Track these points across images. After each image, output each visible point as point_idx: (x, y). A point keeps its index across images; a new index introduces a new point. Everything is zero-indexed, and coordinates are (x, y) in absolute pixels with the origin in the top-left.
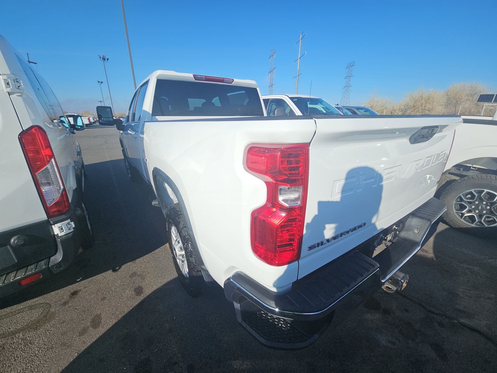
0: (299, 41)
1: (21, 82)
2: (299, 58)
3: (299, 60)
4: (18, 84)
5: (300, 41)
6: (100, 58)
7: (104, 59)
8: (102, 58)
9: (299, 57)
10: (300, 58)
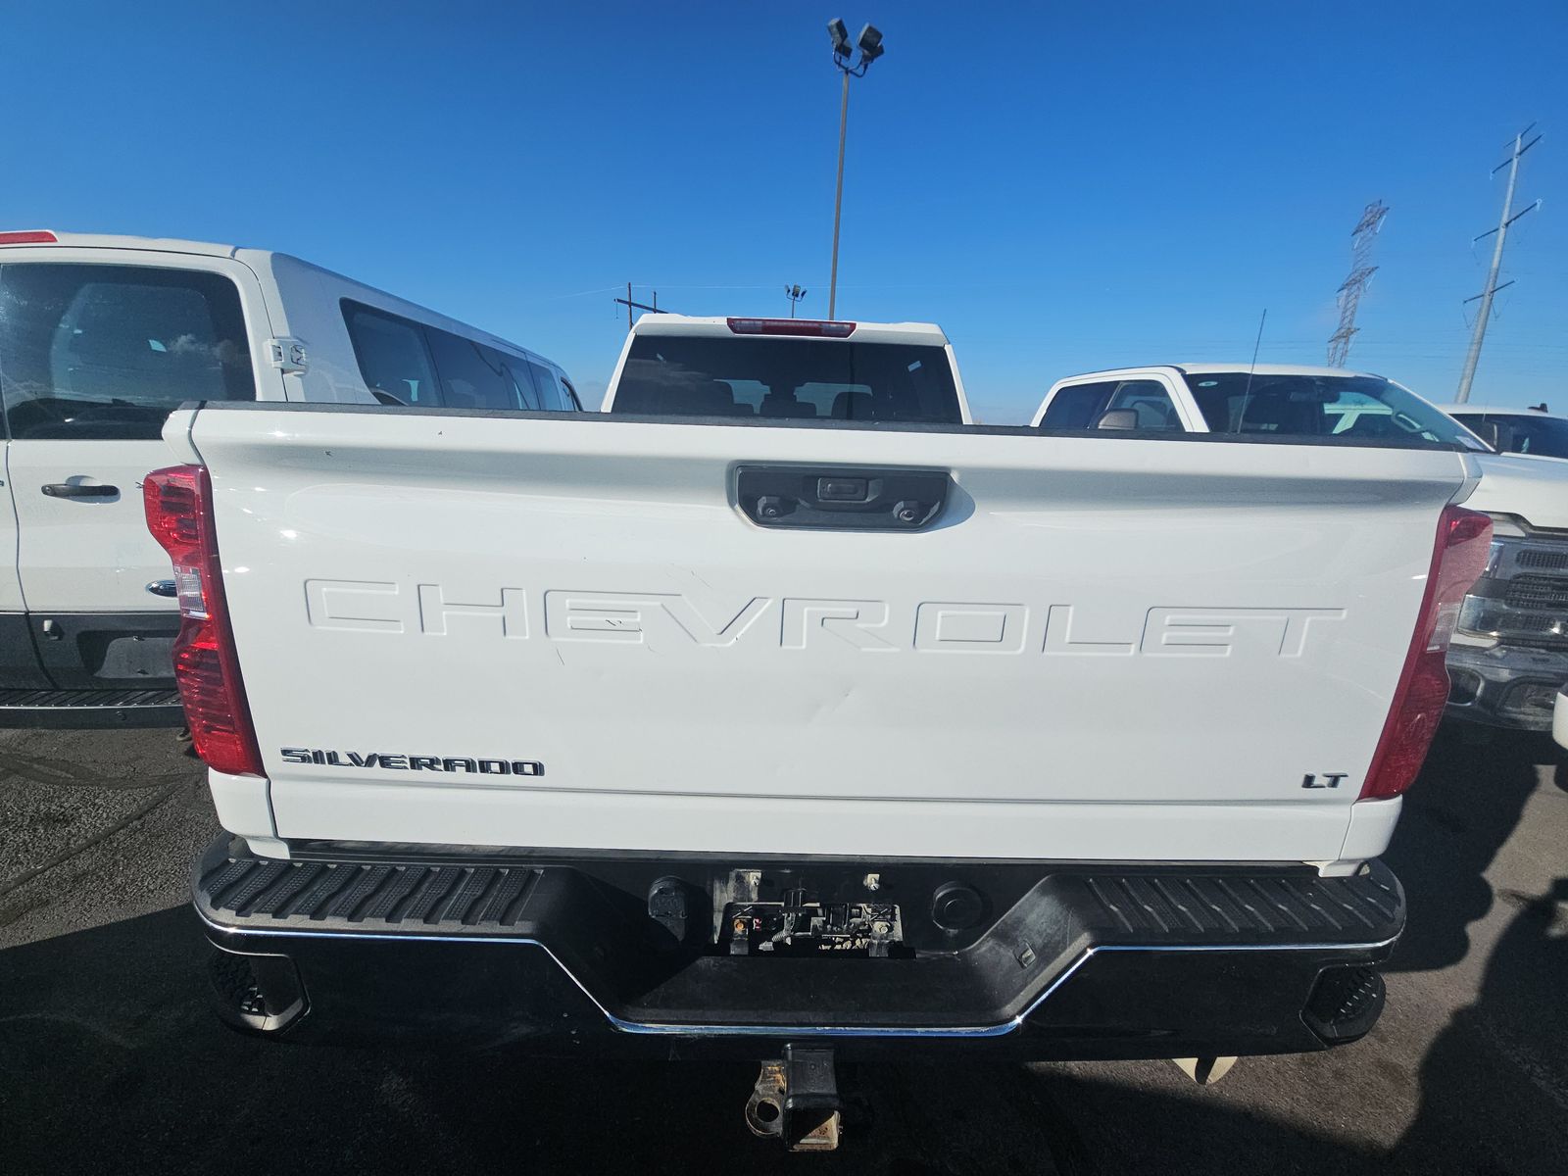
0: (1511, 160)
1: (303, 351)
2: (1502, 224)
3: (1502, 231)
4: (296, 356)
5: (1515, 161)
6: (789, 291)
7: (796, 294)
8: (791, 292)
9: (1505, 220)
10: (1507, 225)
